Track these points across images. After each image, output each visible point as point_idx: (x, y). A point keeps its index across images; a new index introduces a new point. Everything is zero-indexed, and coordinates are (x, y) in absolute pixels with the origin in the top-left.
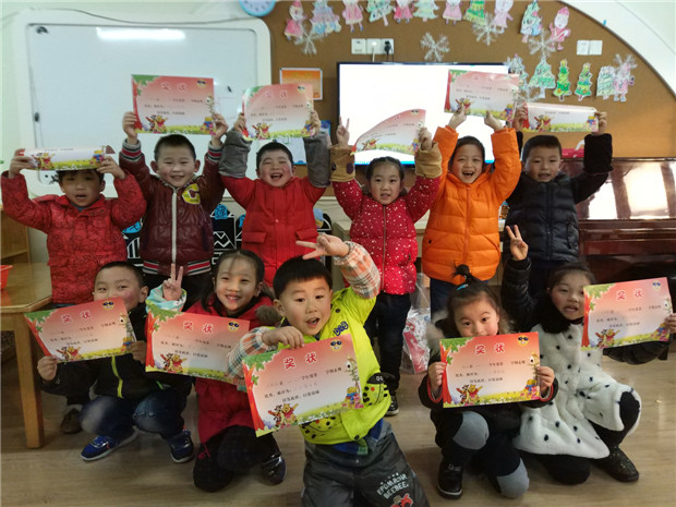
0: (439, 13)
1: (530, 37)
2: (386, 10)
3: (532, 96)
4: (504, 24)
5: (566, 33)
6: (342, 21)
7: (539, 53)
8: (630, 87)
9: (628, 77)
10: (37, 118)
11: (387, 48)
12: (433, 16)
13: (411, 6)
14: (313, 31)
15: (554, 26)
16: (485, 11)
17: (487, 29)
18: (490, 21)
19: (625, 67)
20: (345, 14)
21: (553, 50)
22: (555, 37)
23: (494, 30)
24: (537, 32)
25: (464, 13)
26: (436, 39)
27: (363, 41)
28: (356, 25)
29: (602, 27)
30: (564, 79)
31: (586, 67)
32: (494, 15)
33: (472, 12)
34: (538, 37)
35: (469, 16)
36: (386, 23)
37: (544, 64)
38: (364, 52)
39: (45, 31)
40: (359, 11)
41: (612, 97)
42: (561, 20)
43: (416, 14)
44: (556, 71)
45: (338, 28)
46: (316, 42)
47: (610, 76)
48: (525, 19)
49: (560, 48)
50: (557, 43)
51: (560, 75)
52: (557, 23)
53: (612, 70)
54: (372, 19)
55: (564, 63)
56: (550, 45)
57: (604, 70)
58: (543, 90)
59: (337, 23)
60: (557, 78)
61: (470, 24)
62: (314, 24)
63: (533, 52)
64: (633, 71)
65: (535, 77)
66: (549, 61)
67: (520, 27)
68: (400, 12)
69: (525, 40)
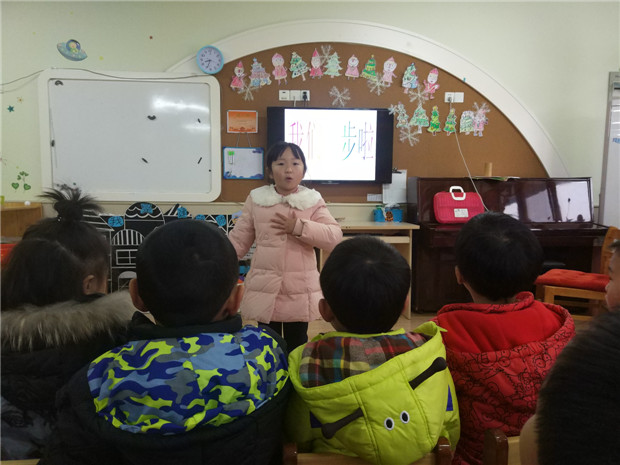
0: (343, 72)
1: (410, 89)
2: (304, 70)
3: (412, 132)
4: (390, 81)
5: (436, 87)
6: (272, 78)
7: (417, 101)
8: (485, 126)
9: (484, 119)
10: (53, 144)
11: (305, 97)
12: (338, 75)
13: (322, 67)
14: (251, 85)
15: (427, 82)
16: (376, 71)
17: (378, 84)
18: (379, 79)
19: (481, 112)
20: (274, 73)
21: (427, 99)
22: (428, 90)
23: (383, 85)
24: (414, 86)
25: (360, 73)
26: (341, 91)
27: (287, 92)
28: (282, 80)
29: (463, 83)
30: (435, 120)
31: (452, 111)
32: (383, 74)
33: (367, 71)
34: (415, 90)
35: (365, 74)
36: (304, 79)
37: (420, 109)
38: (288, 99)
39: (61, 83)
40: (285, 71)
41: (472, 133)
42: (432, 78)
43: (326, 73)
44: (429, 114)
45: (270, 82)
46: (254, 92)
47: (470, 118)
48: (405, 77)
49: (432, 98)
50: (430, 94)
51: (433, 117)
52: (429, 80)
53: (472, 114)
54: (294, 76)
55: (435, 108)
56: (424, 95)
57: (465, 114)
58: (420, 127)
59: (268, 79)
60: (430, 119)
61: (365, 80)
62: (252, 80)
63: (412, 101)
64: (487, 115)
65: (414, 119)
66: (424, 107)
67: (401, 82)
68: (314, 71)
69: (406, 92)
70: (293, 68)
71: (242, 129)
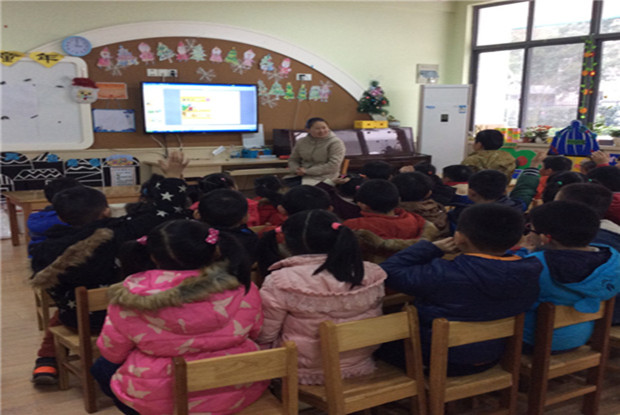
0: (207, 58)
1: (267, 71)
2: (171, 55)
3: (271, 99)
4: (250, 65)
5: (289, 70)
6: (139, 60)
7: (273, 79)
8: (329, 95)
9: (328, 91)
11: (173, 74)
12: (203, 59)
13: (187, 54)
14: (118, 64)
15: (281, 67)
16: (238, 58)
17: (240, 67)
18: (241, 63)
19: (325, 86)
20: (141, 56)
21: (282, 78)
22: (283, 72)
23: (244, 67)
24: (272, 69)
25: (223, 58)
26: (206, 70)
27: (155, 70)
28: (150, 62)
29: (310, 67)
30: (290, 91)
31: (303, 86)
32: (244, 60)
33: (229, 58)
34: (272, 72)
35: (227, 60)
36: (171, 62)
37: (276, 83)
38: (156, 75)
40: (152, 55)
41: (319, 100)
42: (286, 64)
43: (191, 58)
44: (284, 87)
45: (137, 63)
46: (121, 70)
47: (317, 90)
48: (263, 63)
49: (286, 77)
50: (284, 75)
51: (288, 89)
52: (283, 66)
53: (317, 87)
54: (161, 60)
55: (289, 84)
56: (280, 75)
57: (314, 87)
58: (277, 96)
59: (136, 61)
60: (286, 91)
61: (229, 64)
62: (119, 61)
63: (270, 78)
64: (330, 88)
65: (272, 90)
66: (280, 82)
67: (259, 66)
68: (181, 56)
69: (264, 72)
70: (159, 53)
71: (111, 96)
